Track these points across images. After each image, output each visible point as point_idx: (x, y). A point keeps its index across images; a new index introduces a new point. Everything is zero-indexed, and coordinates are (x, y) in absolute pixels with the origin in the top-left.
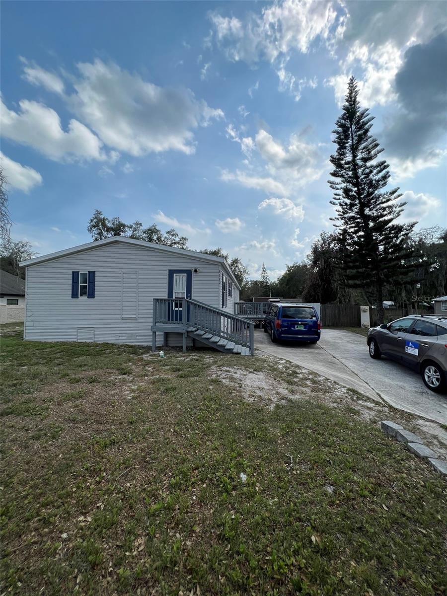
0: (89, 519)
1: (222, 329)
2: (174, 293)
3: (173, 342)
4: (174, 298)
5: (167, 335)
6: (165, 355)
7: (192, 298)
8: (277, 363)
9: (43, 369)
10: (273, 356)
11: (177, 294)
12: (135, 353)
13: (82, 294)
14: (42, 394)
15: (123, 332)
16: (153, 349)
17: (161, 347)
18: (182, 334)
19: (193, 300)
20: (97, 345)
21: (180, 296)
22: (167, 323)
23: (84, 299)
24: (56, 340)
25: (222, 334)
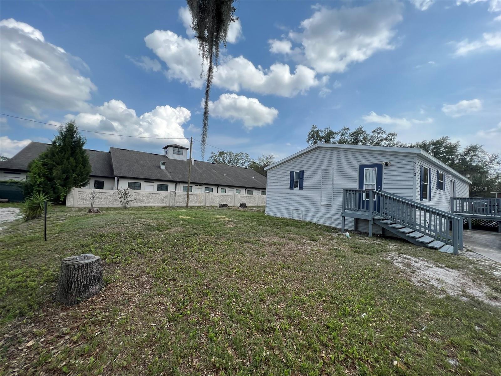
0: (266, 287)
1: (418, 222)
2: (364, 185)
3: (362, 228)
4: (364, 189)
5: (357, 221)
6: (351, 236)
7: (383, 190)
8: (492, 268)
9: (269, 228)
10: (492, 260)
11: (367, 186)
12: (327, 231)
13: (296, 187)
14: (264, 239)
15: (322, 215)
16: (343, 230)
17: (351, 231)
18: (368, 221)
19: (383, 192)
20: (303, 222)
21: (370, 188)
22: (358, 211)
23: (296, 190)
24: (281, 216)
25: (418, 228)
